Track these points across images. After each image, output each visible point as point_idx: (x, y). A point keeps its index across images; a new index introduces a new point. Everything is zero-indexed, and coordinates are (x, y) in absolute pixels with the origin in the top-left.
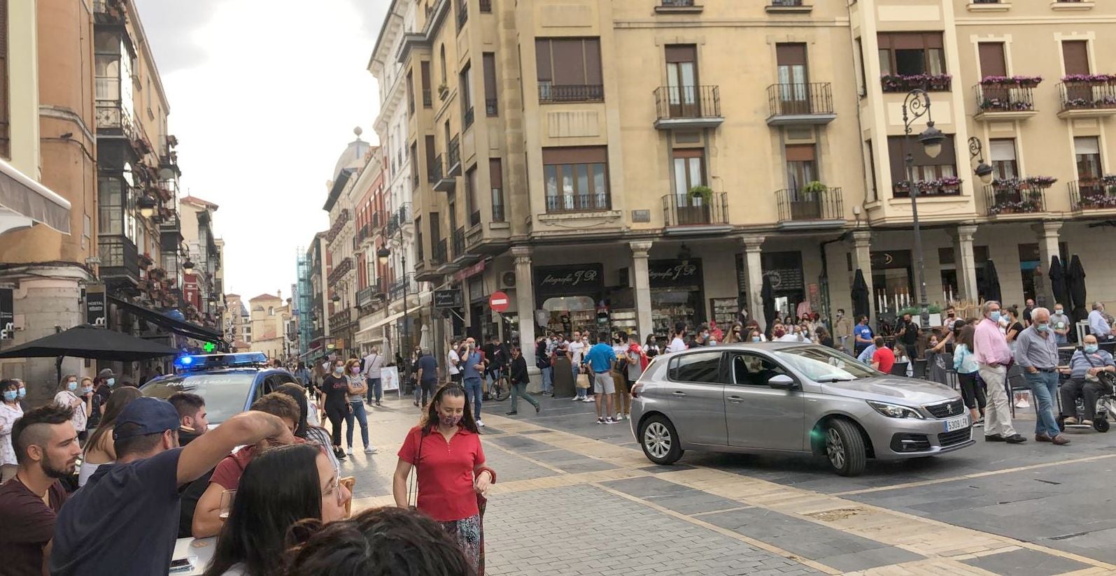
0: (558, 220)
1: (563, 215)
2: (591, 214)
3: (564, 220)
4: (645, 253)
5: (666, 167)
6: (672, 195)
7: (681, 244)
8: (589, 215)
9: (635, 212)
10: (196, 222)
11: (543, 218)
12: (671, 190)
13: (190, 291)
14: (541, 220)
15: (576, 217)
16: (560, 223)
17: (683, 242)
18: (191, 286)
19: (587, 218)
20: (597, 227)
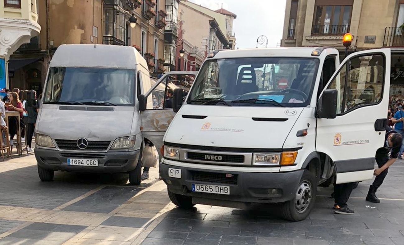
0: (316, 39)
1: (320, 37)
2: (336, 37)
3: (320, 40)
4: (368, 62)
5: (393, 9)
6: (393, 27)
7: (398, 58)
8: (334, 38)
9: (367, 36)
10: (209, 27)
11: (308, 38)
12: (393, 24)
13: (192, 65)
14: (307, 40)
15: (327, 38)
16: (317, 42)
17: (400, 57)
18: (192, 63)
19: (333, 39)
20: (338, 45)
